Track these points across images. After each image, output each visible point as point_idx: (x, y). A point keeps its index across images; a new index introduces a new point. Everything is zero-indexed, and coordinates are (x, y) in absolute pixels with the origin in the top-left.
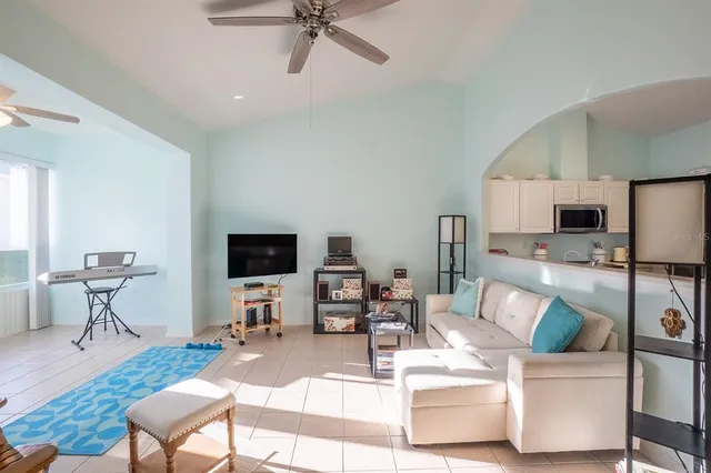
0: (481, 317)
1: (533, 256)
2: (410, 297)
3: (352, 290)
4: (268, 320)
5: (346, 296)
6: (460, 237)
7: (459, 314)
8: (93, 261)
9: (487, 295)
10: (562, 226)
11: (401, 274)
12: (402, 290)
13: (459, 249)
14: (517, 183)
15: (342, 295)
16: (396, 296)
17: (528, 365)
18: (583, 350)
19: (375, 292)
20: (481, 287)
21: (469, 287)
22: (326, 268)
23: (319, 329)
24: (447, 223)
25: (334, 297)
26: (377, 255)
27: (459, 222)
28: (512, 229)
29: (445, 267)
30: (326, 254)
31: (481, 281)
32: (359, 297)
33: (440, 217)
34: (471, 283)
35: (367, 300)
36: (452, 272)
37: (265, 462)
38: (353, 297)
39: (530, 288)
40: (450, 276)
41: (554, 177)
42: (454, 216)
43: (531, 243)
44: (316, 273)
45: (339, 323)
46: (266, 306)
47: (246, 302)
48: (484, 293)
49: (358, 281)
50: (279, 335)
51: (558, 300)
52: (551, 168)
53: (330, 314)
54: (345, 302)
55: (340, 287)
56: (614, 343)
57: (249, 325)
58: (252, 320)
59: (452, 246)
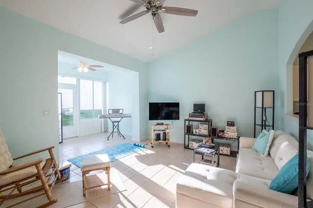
2: (235, 137)
3: (204, 130)
4: (165, 139)
5: (200, 133)
7: (257, 151)
8: (111, 112)
11: (231, 124)
12: (230, 133)
15: (198, 132)
16: (227, 136)
19: (214, 132)
20: (271, 136)
21: (265, 135)
22: (190, 118)
23: (186, 147)
24: (259, 95)
25: (194, 133)
26: (219, 114)
31: (272, 132)
32: (206, 134)
33: (255, 92)
35: (210, 136)
37: (120, 192)
38: (204, 134)
42: (263, 91)
44: (185, 120)
45: (196, 145)
46: (164, 133)
47: (155, 130)
49: (206, 126)
50: (169, 146)
53: (194, 140)
54: (200, 135)
55: (198, 128)
58: (158, 137)
59: (263, 109)
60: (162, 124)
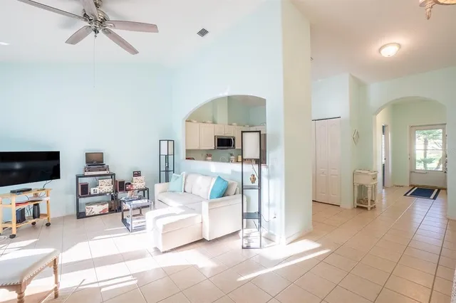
0: (185, 191)
1: (206, 160)
2: (143, 187)
3: (106, 186)
4: (36, 215)
5: (101, 191)
6: (171, 152)
7: (173, 192)
9: (187, 181)
10: (218, 146)
11: (137, 174)
12: (138, 183)
13: (171, 158)
14: (198, 124)
15: (98, 190)
16: (134, 187)
17: (210, 204)
18: (228, 195)
19: (122, 186)
20: (184, 176)
21: (178, 177)
22: (86, 174)
23: (81, 215)
24: (164, 144)
25: (92, 193)
27: (171, 143)
28: (197, 148)
29: (163, 168)
30: (85, 165)
31: (184, 173)
32: (110, 190)
33: (160, 141)
34: (179, 176)
35: (116, 191)
36: (167, 171)
38: (106, 191)
39: (206, 175)
40: (166, 174)
41: (214, 122)
42: (168, 141)
43: (205, 154)
44: (78, 177)
45: (97, 209)
46: (35, 205)
47: (17, 204)
48: (185, 179)
49: (109, 181)
50: (48, 225)
51: (219, 177)
52: (213, 117)
53: (90, 204)
54: (100, 194)
55: (97, 185)
56: (238, 191)
57: (18, 222)
58: (21, 217)
59: (167, 156)
60: (29, 190)
